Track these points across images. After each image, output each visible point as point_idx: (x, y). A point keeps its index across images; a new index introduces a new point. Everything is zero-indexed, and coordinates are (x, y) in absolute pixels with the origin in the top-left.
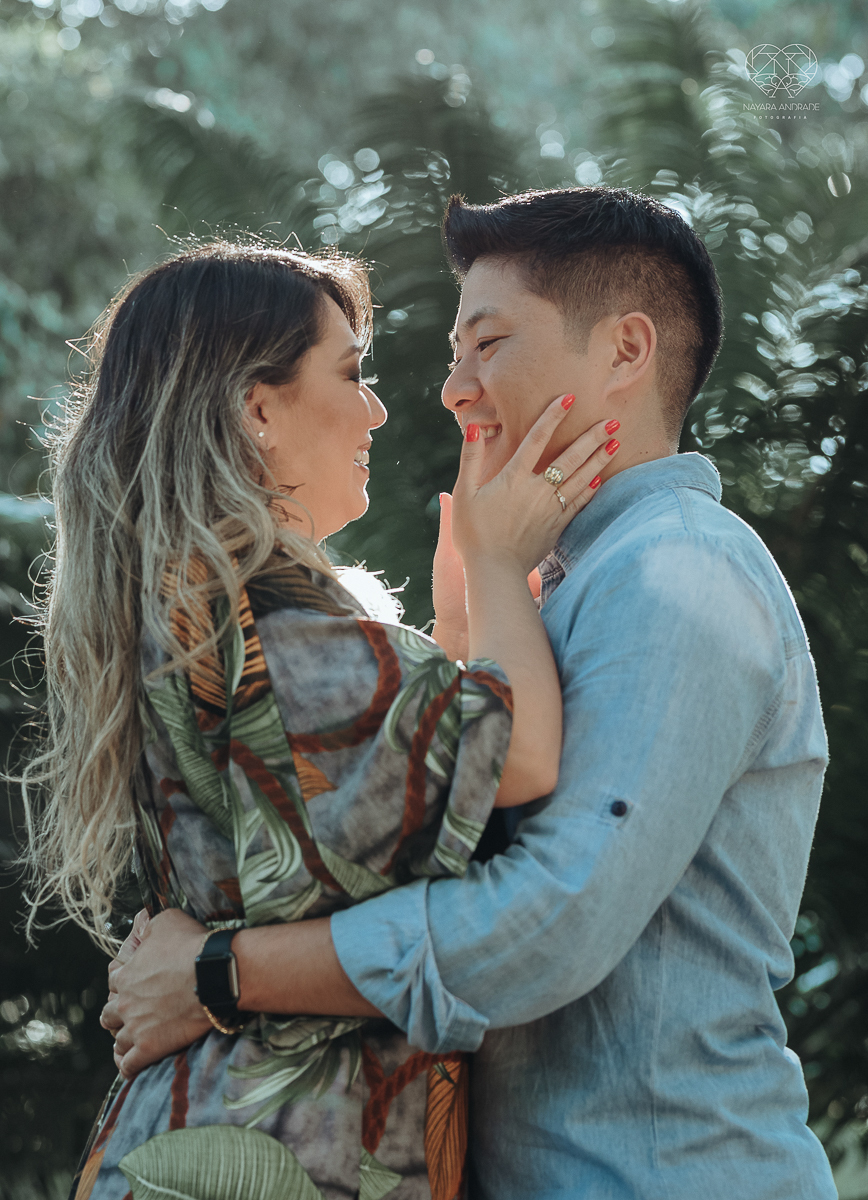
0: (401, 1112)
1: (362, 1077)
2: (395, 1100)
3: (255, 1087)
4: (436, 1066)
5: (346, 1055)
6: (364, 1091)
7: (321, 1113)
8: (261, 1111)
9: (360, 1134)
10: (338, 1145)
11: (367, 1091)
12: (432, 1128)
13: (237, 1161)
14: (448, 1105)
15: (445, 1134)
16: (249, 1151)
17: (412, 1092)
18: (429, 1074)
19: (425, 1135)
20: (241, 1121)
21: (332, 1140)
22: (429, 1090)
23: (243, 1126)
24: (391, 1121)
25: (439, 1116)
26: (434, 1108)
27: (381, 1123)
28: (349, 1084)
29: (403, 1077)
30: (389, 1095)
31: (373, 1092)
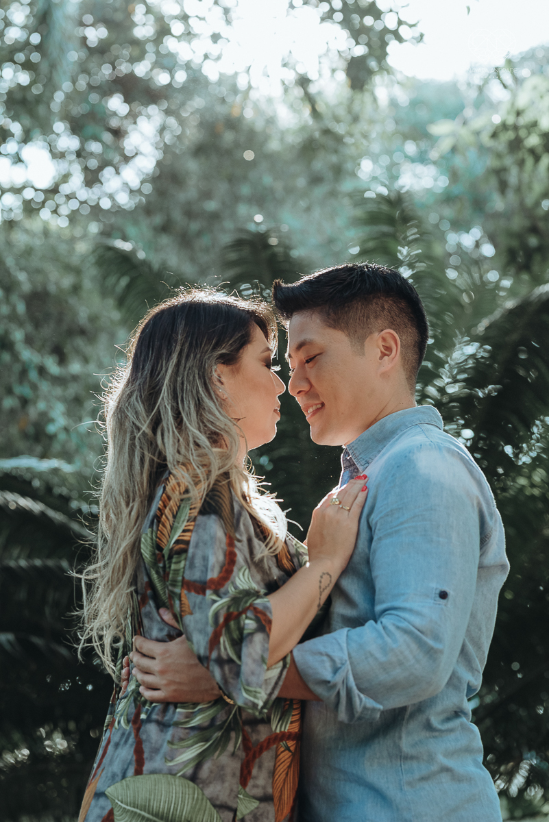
0: (260, 767)
1: (241, 747)
2: (257, 760)
3: (182, 753)
4: (281, 743)
5: (233, 735)
6: (242, 754)
7: (218, 767)
8: (185, 766)
9: (239, 778)
10: (227, 785)
11: (244, 754)
12: (277, 776)
13: (171, 794)
14: (288, 764)
15: (284, 780)
16: (178, 789)
17: (267, 758)
18: (277, 747)
19: (273, 780)
20: (174, 772)
21: (223, 781)
22: (277, 756)
23: (175, 775)
24: (254, 771)
25: (282, 770)
26: (279, 766)
27: (250, 772)
28: (234, 751)
29: (263, 747)
30: (254, 757)
31: (247, 755)
